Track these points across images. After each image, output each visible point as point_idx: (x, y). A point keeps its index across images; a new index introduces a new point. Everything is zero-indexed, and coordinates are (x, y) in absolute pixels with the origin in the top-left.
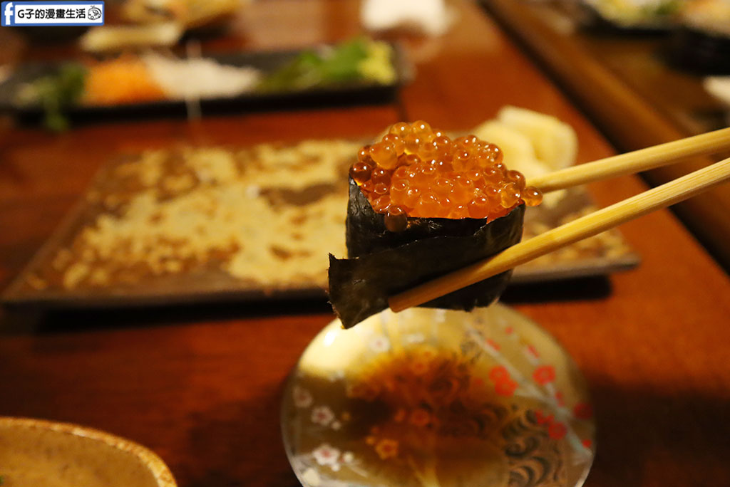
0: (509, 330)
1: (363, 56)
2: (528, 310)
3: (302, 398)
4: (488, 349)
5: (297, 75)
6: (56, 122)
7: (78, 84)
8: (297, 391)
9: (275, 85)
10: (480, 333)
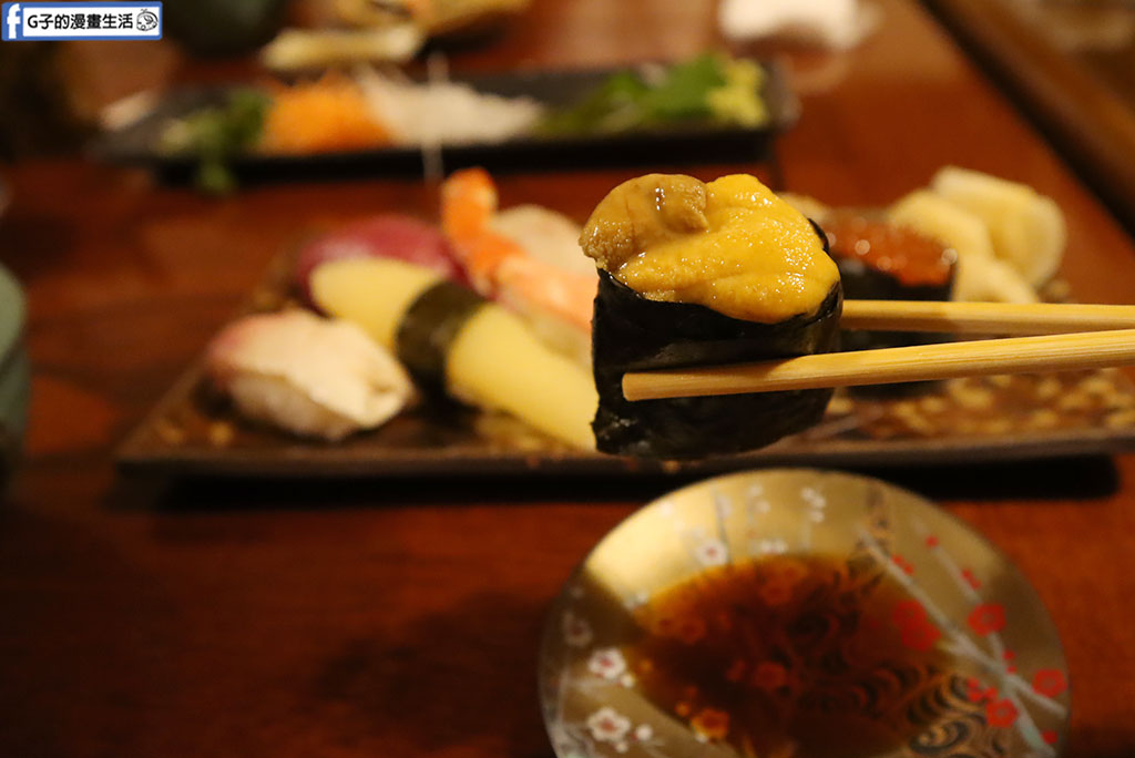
0: (932, 542)
1: (719, 82)
2: (968, 510)
3: (577, 632)
4: (894, 571)
5: (607, 110)
6: (215, 178)
7: (255, 119)
8: (568, 618)
9: (567, 126)
10: (882, 544)
